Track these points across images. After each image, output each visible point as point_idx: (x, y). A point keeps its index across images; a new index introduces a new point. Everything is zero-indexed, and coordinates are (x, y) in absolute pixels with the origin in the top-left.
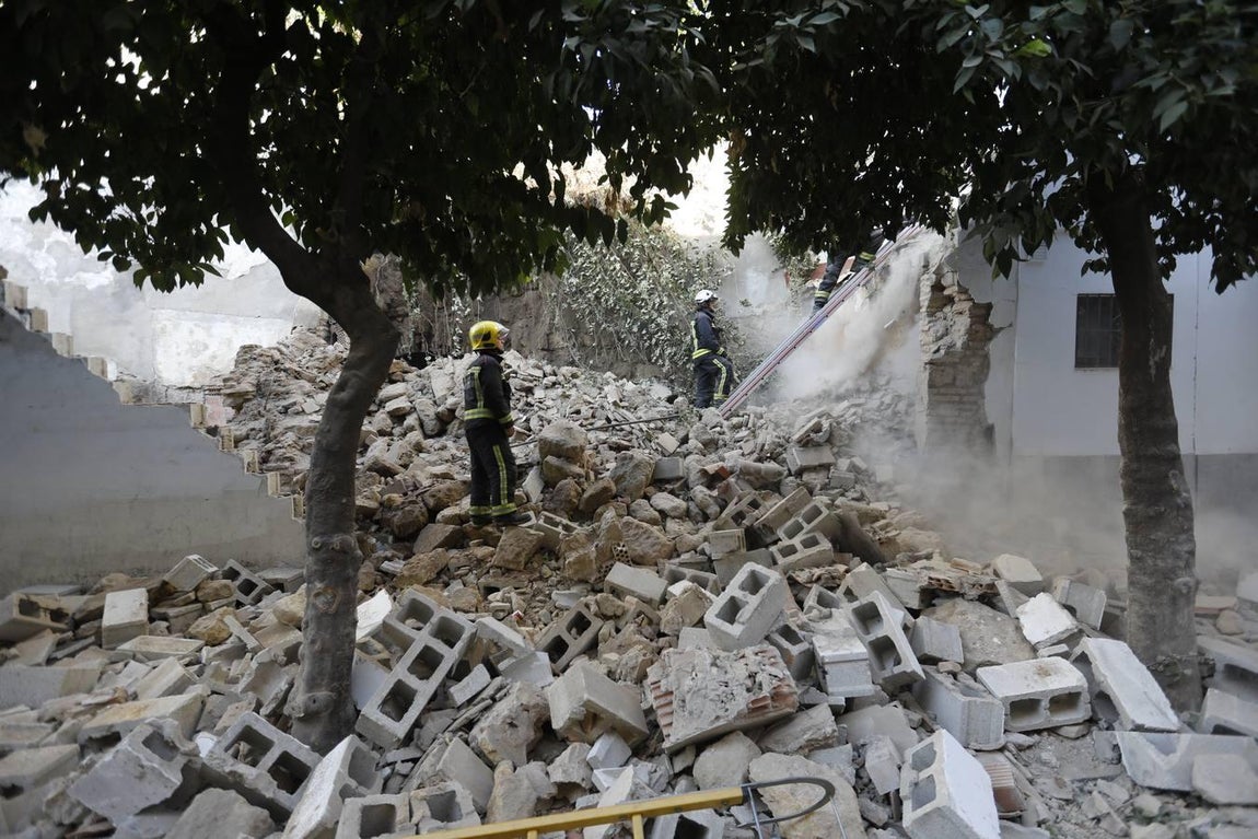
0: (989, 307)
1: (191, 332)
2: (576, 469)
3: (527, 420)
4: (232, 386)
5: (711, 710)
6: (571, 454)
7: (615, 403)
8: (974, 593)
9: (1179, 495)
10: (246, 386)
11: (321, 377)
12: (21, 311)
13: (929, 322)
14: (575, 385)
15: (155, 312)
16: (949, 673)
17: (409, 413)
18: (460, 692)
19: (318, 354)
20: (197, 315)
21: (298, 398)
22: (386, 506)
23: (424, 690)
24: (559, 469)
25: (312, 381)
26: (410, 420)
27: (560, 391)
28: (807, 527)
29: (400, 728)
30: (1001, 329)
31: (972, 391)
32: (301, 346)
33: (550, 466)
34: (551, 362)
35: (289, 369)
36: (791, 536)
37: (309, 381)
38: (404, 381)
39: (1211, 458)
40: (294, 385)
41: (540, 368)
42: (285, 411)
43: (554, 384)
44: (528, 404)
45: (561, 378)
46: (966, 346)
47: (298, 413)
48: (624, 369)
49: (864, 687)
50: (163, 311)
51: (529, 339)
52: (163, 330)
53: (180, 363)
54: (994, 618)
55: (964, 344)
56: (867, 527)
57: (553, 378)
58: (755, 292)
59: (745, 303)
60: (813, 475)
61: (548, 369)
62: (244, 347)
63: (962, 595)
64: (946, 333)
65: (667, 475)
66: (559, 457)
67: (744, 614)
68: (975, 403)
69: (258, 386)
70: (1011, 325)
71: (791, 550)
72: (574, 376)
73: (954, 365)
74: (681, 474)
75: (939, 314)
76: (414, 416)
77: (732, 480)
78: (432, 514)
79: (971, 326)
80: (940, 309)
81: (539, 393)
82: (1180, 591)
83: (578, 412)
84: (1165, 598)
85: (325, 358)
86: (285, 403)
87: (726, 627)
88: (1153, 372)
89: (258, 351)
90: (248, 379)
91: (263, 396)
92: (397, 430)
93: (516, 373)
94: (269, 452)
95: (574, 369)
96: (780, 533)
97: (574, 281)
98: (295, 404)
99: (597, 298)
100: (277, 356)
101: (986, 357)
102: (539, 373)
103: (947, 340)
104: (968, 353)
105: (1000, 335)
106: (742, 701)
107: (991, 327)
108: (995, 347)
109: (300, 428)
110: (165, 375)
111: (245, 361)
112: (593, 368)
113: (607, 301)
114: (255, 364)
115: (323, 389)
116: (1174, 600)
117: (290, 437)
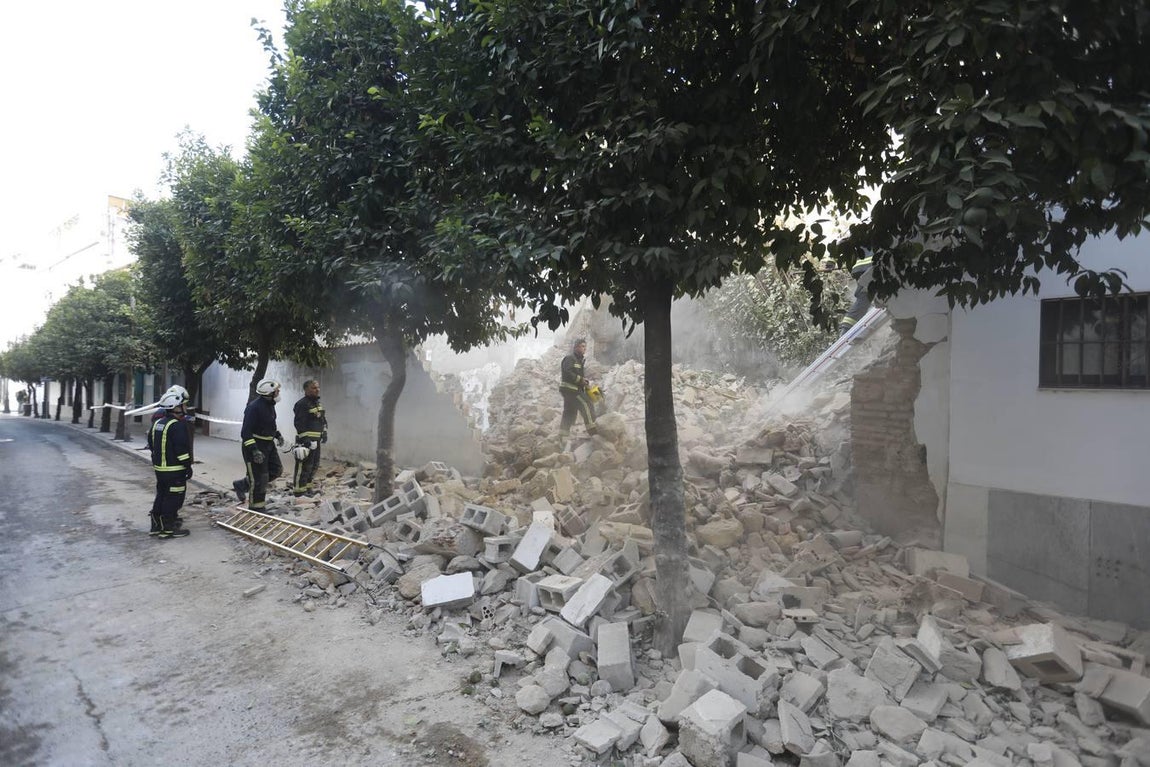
18: (401, 517)
30: (932, 344)
31: (901, 408)
33: (595, 441)
40: (532, 381)
46: (894, 362)
55: (892, 359)
70: (945, 339)
73: (880, 381)
104: (896, 368)
105: (931, 350)
107: (919, 343)
108: (926, 363)
111: (518, 368)
114: (522, 369)
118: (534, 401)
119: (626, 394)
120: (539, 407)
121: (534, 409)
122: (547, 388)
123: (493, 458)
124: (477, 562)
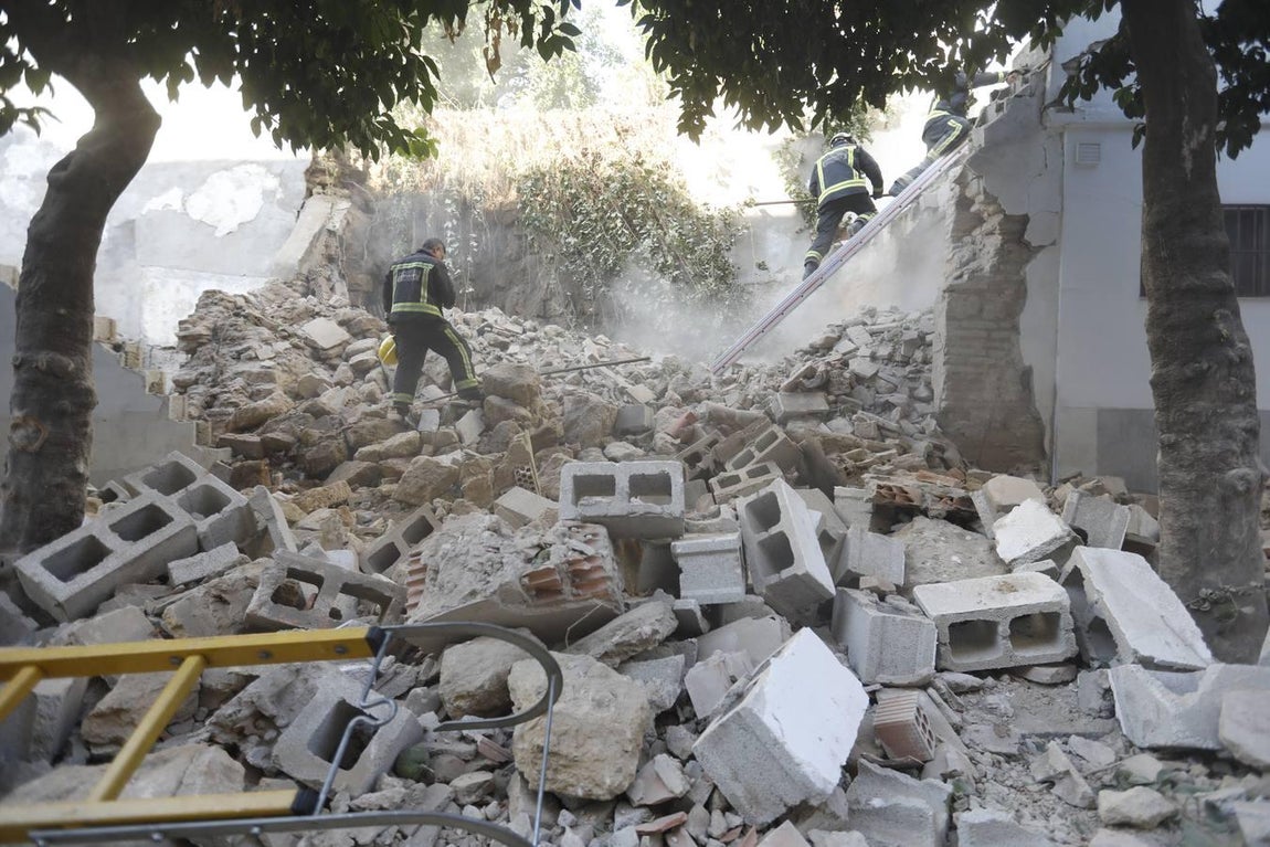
0: (1025, 220)
1: (178, 290)
2: (523, 411)
4: (186, 329)
6: (519, 395)
8: (940, 508)
9: (1232, 345)
10: (201, 329)
11: (286, 327)
13: (954, 248)
15: (144, 269)
16: (873, 590)
17: (373, 367)
19: (287, 305)
21: (254, 344)
22: (303, 441)
23: (125, 553)
24: (501, 410)
25: (273, 329)
28: (758, 455)
29: (65, 590)
30: (1042, 247)
31: (1003, 324)
32: (271, 296)
35: (250, 314)
37: (270, 329)
40: (251, 330)
41: (519, 324)
42: (238, 357)
43: (532, 341)
46: (995, 269)
47: (251, 359)
49: (728, 588)
50: (151, 269)
51: (524, 307)
52: (151, 287)
53: (165, 322)
54: (961, 536)
55: (993, 266)
56: (834, 456)
58: (776, 255)
59: (762, 266)
60: (800, 424)
61: (528, 324)
62: (207, 292)
63: (925, 513)
64: (974, 257)
65: (629, 425)
66: (504, 397)
68: (1008, 340)
69: (214, 330)
70: (1053, 244)
73: (980, 293)
74: (646, 424)
75: (967, 239)
76: (379, 369)
77: (698, 425)
78: (350, 452)
79: (1002, 245)
80: (969, 232)
81: (513, 349)
82: (1234, 488)
84: (1212, 502)
85: (294, 309)
86: (239, 348)
88: (1189, 165)
89: (218, 296)
90: (205, 323)
93: (491, 327)
94: (214, 397)
97: (572, 240)
98: (249, 348)
99: (596, 258)
100: (242, 303)
101: (1022, 282)
102: (518, 329)
103: (973, 265)
104: (999, 278)
105: (1040, 256)
107: (1027, 245)
108: (1034, 271)
109: (250, 374)
110: (150, 334)
111: (206, 305)
113: (606, 260)
114: (215, 308)
115: (285, 338)
116: (1225, 501)
117: (239, 382)
118: (268, 363)
120: (278, 373)
122: (282, 345)
123: (234, 455)
124: (678, 614)
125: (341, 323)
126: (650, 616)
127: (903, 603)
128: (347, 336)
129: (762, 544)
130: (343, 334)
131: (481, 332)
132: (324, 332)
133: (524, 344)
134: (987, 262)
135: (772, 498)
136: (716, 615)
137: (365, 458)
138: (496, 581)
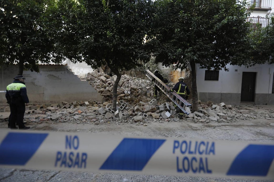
2: (136, 92)
3: (128, 85)
5: (148, 109)
6: (135, 89)
7: (141, 83)
10: (89, 79)
12: (69, 69)
13: (186, 73)
14: (135, 80)
16: (172, 109)
17: (111, 83)
18: (126, 108)
19: (98, 74)
20: (78, 67)
23: (123, 107)
24: (133, 91)
25: (97, 78)
26: (111, 84)
27: (133, 81)
29: (122, 109)
33: (132, 91)
34: (131, 76)
35: (95, 76)
36: (161, 99)
38: (109, 78)
39: (223, 93)
40: (95, 79)
41: (130, 77)
43: (132, 80)
44: (128, 83)
45: (133, 79)
46: (189, 77)
47: (96, 83)
48: (143, 77)
51: (128, 72)
57: (132, 79)
59: (163, 67)
61: (131, 77)
62: (88, 73)
64: (187, 75)
67: (152, 103)
69: (91, 79)
71: (161, 101)
72: (135, 79)
73: (188, 79)
79: (190, 74)
80: (187, 71)
81: (130, 81)
83: (136, 84)
86: (95, 81)
87: (151, 104)
91: (91, 80)
92: (109, 86)
95: (135, 77)
96: (160, 99)
98: (96, 81)
100: (93, 75)
102: (130, 78)
106: (151, 108)
109: (97, 85)
111: (89, 75)
112: (138, 77)
114: (90, 75)
115: (99, 79)
116: (195, 104)
118: (99, 83)
119: (124, 82)
121: (99, 85)
122: (99, 81)
123: (104, 97)
124: (160, 111)
125: (105, 77)
126: (158, 111)
127: (174, 110)
128: (106, 79)
129: (165, 107)
130: (105, 78)
131: (125, 79)
132: (103, 78)
133: (131, 80)
134: (189, 76)
135: (165, 103)
136: (162, 111)
137: (119, 97)
138: (150, 109)
